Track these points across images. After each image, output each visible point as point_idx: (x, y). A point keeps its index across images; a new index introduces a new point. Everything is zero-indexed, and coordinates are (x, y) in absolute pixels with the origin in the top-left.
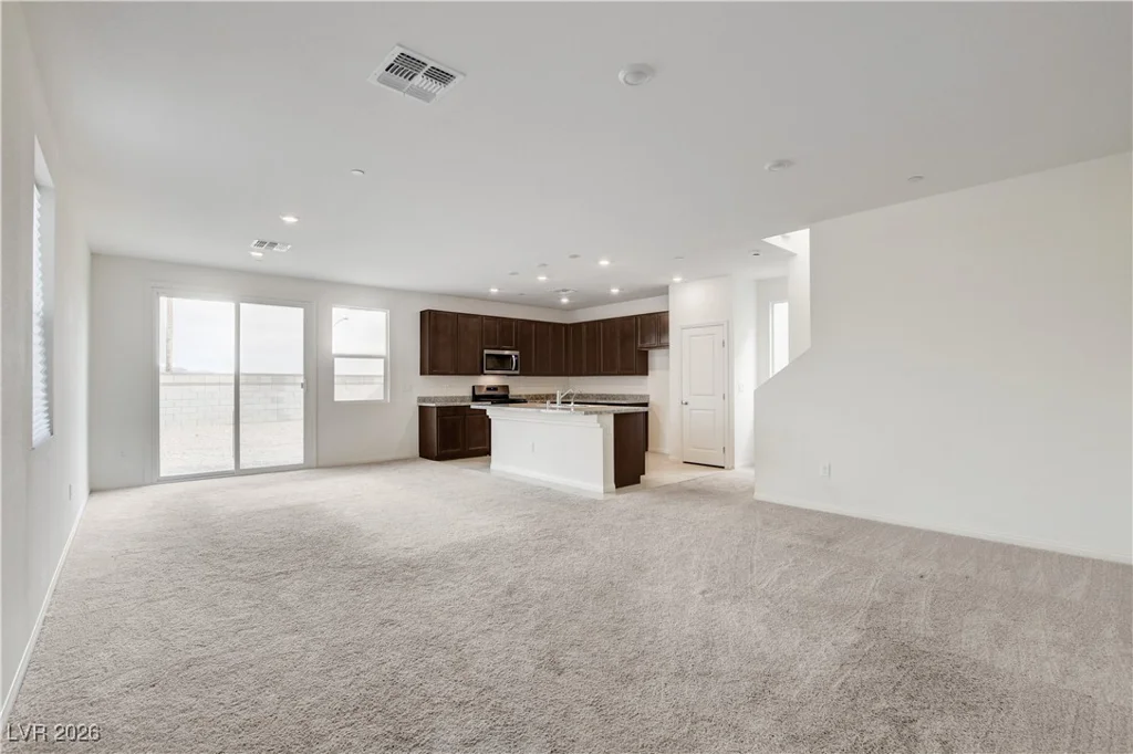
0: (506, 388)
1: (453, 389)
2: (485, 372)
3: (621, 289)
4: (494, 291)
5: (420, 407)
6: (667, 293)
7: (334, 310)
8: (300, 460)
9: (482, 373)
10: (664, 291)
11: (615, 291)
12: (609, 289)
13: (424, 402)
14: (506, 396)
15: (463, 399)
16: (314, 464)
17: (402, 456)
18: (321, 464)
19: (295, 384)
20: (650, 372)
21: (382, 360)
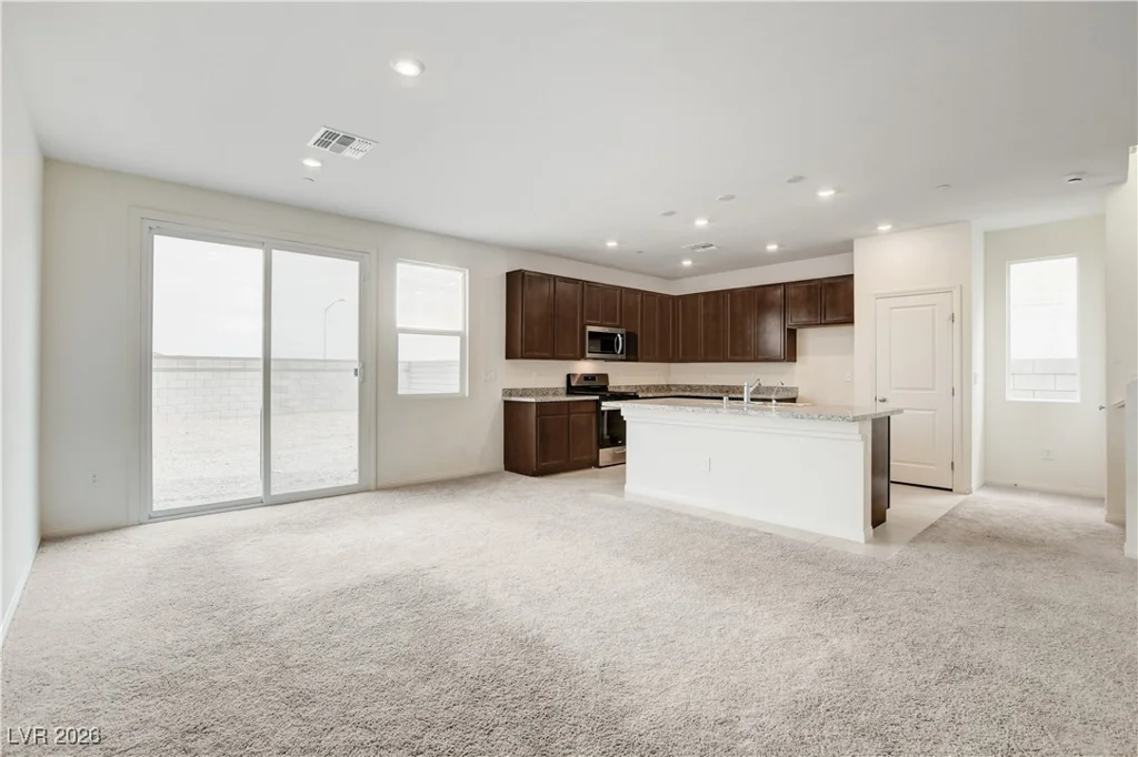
0: (605, 377)
1: (545, 378)
2: (588, 355)
3: (780, 246)
4: (612, 244)
5: (506, 402)
6: (852, 250)
7: (399, 266)
8: (354, 480)
9: (582, 357)
10: (847, 247)
11: (772, 248)
12: (765, 245)
13: (511, 395)
14: (605, 388)
15: (555, 392)
16: (373, 486)
17: (482, 469)
18: (380, 484)
19: (346, 370)
20: (798, 358)
21: (458, 338)
